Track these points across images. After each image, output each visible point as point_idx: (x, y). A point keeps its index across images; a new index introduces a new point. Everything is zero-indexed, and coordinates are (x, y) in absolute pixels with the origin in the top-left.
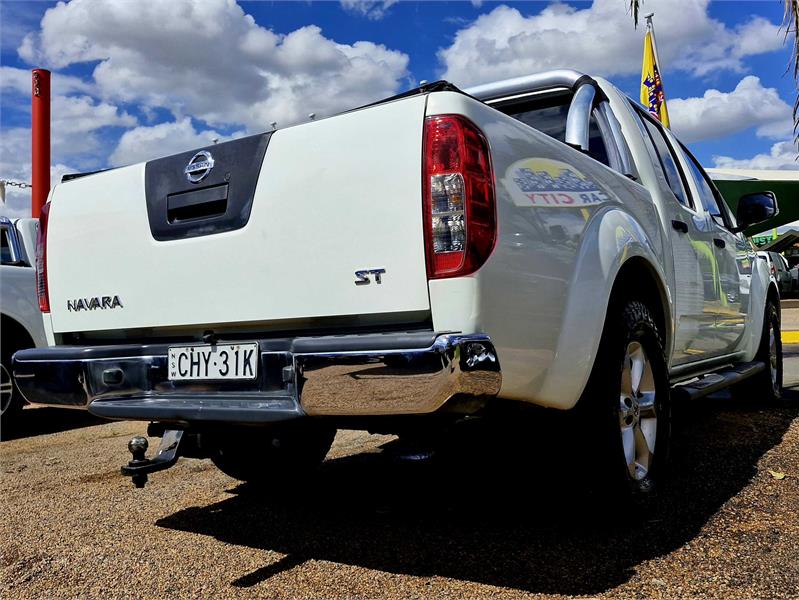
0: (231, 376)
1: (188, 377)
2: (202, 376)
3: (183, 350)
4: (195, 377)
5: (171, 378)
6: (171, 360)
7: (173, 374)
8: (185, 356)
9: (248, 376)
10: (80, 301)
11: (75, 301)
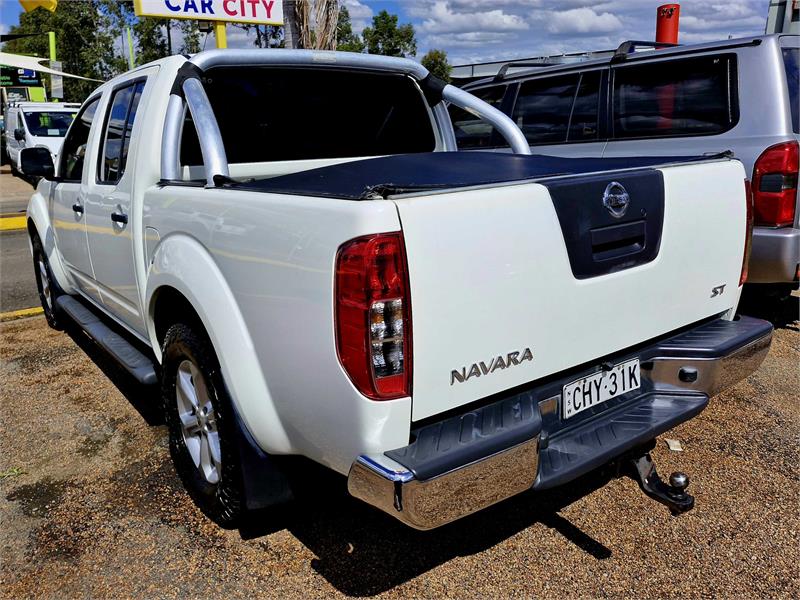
0: (619, 392)
1: (582, 409)
2: (595, 402)
3: (576, 385)
4: (588, 406)
5: (567, 416)
6: (568, 398)
7: (569, 411)
8: (578, 389)
9: (634, 387)
10: (475, 366)
11: (464, 369)
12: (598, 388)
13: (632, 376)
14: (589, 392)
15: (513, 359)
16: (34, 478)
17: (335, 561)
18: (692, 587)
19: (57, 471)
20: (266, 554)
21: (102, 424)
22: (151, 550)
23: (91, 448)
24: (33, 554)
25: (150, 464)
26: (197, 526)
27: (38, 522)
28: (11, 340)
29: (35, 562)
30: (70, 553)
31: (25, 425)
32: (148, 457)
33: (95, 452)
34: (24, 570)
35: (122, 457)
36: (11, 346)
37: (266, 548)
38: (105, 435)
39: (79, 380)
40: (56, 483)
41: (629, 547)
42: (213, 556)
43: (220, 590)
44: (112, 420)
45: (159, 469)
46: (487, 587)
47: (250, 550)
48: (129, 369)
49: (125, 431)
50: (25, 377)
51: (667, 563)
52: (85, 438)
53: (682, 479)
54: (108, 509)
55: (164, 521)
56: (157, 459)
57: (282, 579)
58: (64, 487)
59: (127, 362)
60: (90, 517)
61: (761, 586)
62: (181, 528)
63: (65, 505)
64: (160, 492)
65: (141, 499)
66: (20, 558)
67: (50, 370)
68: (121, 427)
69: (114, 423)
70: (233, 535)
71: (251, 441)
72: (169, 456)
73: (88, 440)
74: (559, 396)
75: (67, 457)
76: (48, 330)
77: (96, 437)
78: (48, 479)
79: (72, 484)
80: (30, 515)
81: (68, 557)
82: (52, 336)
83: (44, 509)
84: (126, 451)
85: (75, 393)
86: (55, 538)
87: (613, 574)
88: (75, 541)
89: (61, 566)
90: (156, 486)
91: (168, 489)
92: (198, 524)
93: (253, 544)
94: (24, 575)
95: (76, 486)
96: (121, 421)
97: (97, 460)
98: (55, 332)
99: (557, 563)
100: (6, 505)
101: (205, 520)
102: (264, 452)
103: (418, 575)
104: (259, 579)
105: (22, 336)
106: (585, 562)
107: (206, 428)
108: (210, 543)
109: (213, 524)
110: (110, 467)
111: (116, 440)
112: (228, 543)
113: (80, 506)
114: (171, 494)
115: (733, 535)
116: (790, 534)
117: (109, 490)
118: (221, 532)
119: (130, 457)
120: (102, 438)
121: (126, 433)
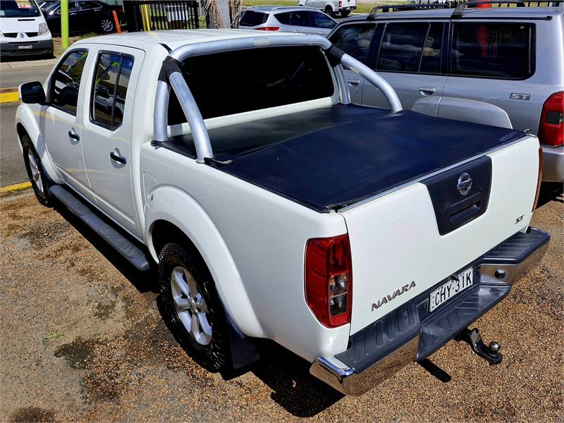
0: (460, 290)
1: (439, 305)
2: (447, 299)
3: (437, 291)
4: (443, 302)
5: (432, 310)
6: (432, 300)
7: (433, 307)
8: (438, 293)
9: (469, 285)
10: (385, 298)
11: (379, 301)
12: (449, 290)
13: (468, 278)
14: (444, 294)
15: (405, 289)
16: (69, 339)
17: (286, 392)
18: (498, 398)
19: (86, 330)
20: (242, 390)
21: (106, 291)
22: (166, 390)
23: (103, 312)
24: (87, 398)
25: (148, 324)
26: (192, 370)
27: (82, 373)
28: (14, 217)
29: (90, 403)
30: (112, 395)
31: (50, 295)
32: (146, 318)
33: (107, 315)
34: (84, 410)
35: (128, 319)
36: (15, 222)
37: (240, 384)
38: (111, 301)
39: (79, 254)
40: (86, 342)
41: (461, 372)
42: (208, 394)
43: (217, 417)
44: (113, 288)
45: (156, 328)
46: (381, 405)
47: (231, 387)
48: (128, 258)
49: (124, 298)
50: (37, 253)
51: (483, 382)
52: (97, 304)
53: (496, 346)
54: (129, 361)
55: (169, 368)
56: (153, 319)
57: (255, 407)
58: (92, 344)
59: (123, 251)
60: (117, 367)
61: (535, 394)
62: (182, 373)
63: (97, 359)
64: (161, 346)
65: (150, 352)
66: (79, 401)
67: (55, 246)
68: (121, 294)
69: (115, 291)
70: (217, 377)
71: (236, 329)
72: (161, 317)
73: (100, 305)
74: (428, 299)
75: (88, 320)
76: (41, 208)
77: (105, 303)
78: (79, 338)
79: (97, 342)
80: (75, 368)
81: (111, 398)
82: (45, 212)
83: (82, 362)
84: (129, 314)
85: (80, 265)
86: (98, 385)
87: (453, 391)
88: (113, 386)
89: (108, 405)
90: (157, 341)
91: (166, 344)
92: (193, 369)
93: (232, 382)
94: (85, 413)
95: (101, 343)
96: (119, 289)
97: (110, 321)
98: (47, 209)
99: (420, 386)
100: (56, 360)
101: (196, 367)
102: (244, 335)
103: (339, 399)
104: (241, 407)
105: (21, 212)
106: (436, 384)
107: (197, 311)
108: (204, 384)
109: (203, 369)
110: (121, 327)
111: (120, 305)
112: (216, 383)
113: (108, 359)
114: (169, 347)
115: (521, 360)
116: (552, 358)
117: (125, 346)
118: (209, 375)
119: (133, 319)
120: (110, 304)
121: (125, 299)
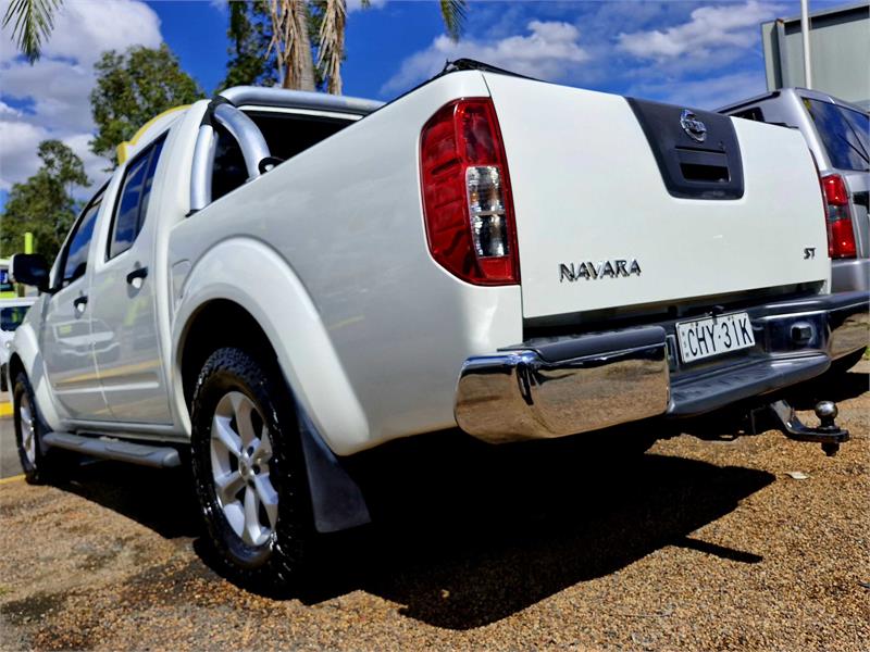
0: (734, 347)
1: (699, 356)
2: (712, 353)
3: (689, 326)
4: (705, 355)
5: (685, 359)
6: (683, 339)
7: (687, 354)
8: (691, 331)
9: (749, 344)
10: (583, 265)
11: (572, 265)
12: (712, 335)
13: (744, 330)
14: (703, 339)
16: (23, 594)
19: (53, 585)
21: (106, 543)
22: (187, 630)
23: (95, 563)
25: (173, 565)
27: (32, 628)
30: (80, 646)
32: (170, 561)
33: (100, 566)
35: (136, 565)
38: (112, 551)
40: (53, 595)
41: (781, 550)
44: (119, 539)
47: (318, 612)
49: (136, 546)
52: (86, 556)
54: (125, 606)
55: (200, 605)
56: (182, 561)
58: (63, 597)
60: (101, 615)
62: (224, 608)
63: (67, 611)
64: (190, 584)
65: (167, 593)
67: (35, 512)
68: (131, 543)
69: (122, 541)
71: (319, 441)
72: (196, 557)
73: (91, 557)
74: (673, 336)
75: (65, 573)
76: (27, 487)
77: (100, 554)
78: (42, 593)
79: (74, 594)
80: (20, 625)
83: (38, 618)
84: (137, 561)
85: (69, 524)
86: (57, 637)
88: (85, 636)
90: (185, 580)
91: (200, 582)
92: (245, 602)
95: (79, 594)
96: (130, 539)
97: (103, 572)
102: (335, 455)
107: (253, 474)
108: (265, 614)
109: (265, 599)
110: (122, 575)
111: (126, 554)
112: (288, 611)
114: (205, 584)
117: (123, 592)
118: (277, 604)
119: (146, 564)
120: (108, 554)
121: (138, 547)
